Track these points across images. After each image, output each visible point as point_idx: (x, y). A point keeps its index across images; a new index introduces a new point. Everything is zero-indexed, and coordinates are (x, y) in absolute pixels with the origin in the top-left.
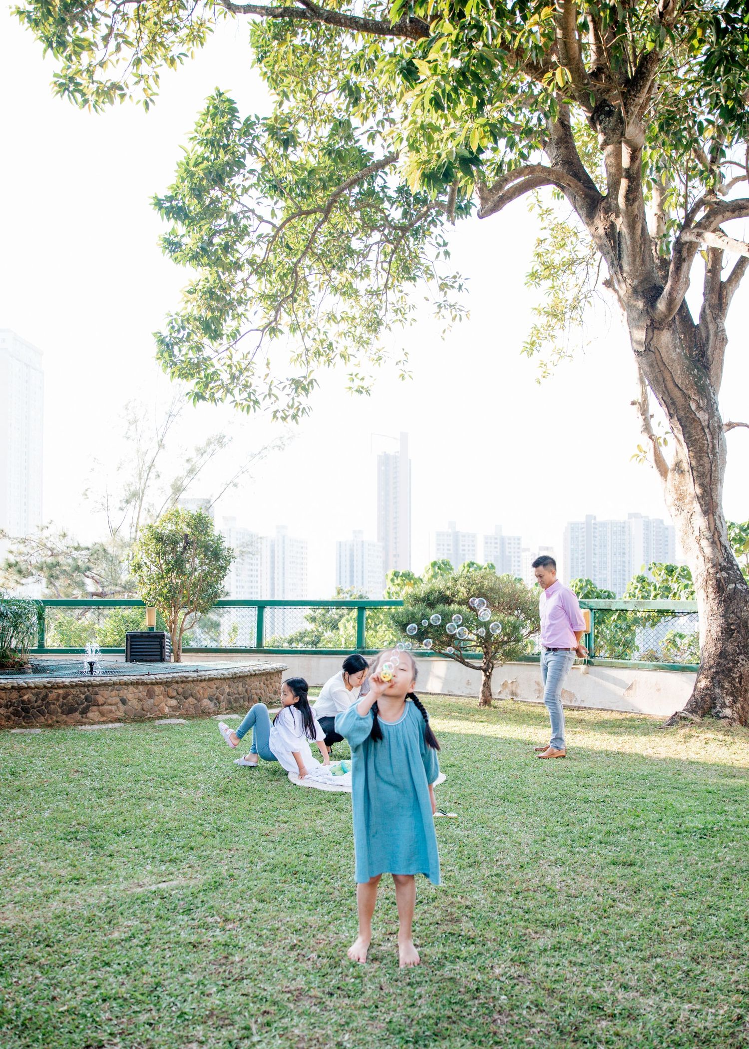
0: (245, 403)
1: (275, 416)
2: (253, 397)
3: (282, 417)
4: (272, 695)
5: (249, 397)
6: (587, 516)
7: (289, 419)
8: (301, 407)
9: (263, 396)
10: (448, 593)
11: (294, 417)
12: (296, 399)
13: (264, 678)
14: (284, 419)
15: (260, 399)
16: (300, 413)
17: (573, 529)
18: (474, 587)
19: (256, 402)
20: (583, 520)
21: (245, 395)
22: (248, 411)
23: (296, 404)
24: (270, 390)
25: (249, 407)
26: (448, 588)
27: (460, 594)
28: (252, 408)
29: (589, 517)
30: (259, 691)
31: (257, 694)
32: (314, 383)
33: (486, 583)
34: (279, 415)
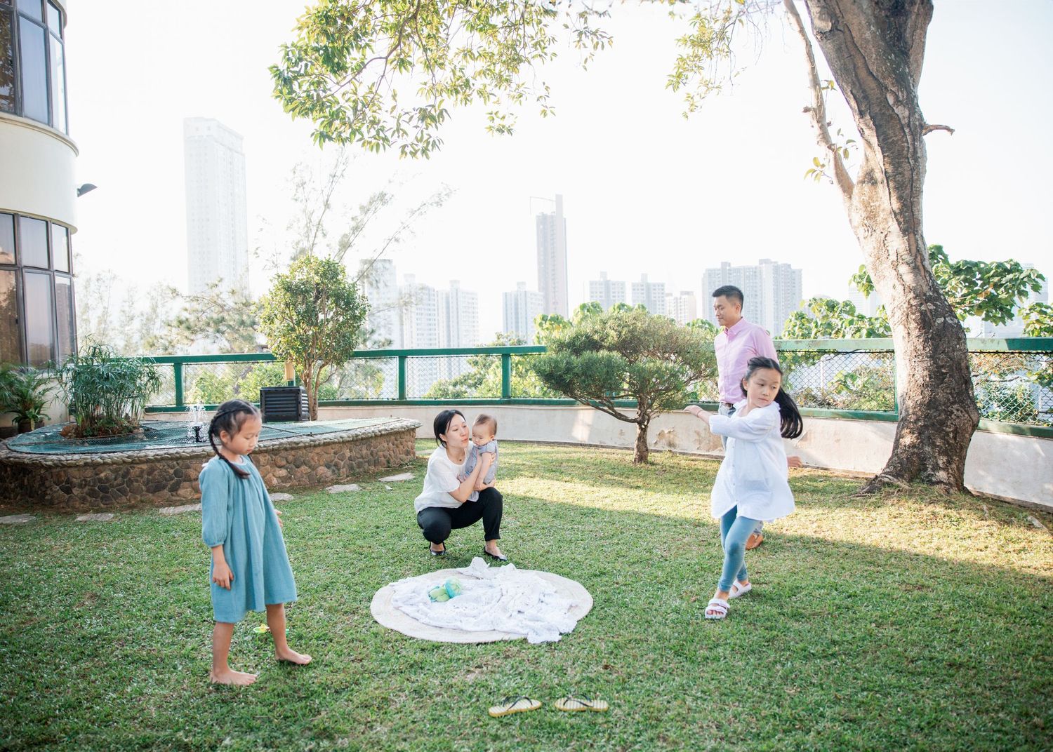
0: (374, 141)
1: (403, 152)
2: (382, 135)
3: (411, 153)
4: (404, 456)
5: (378, 134)
6: (722, 263)
7: (419, 154)
8: (431, 140)
9: (391, 131)
10: (596, 337)
11: (424, 151)
12: (425, 131)
13: (393, 438)
14: (414, 154)
15: (389, 134)
16: (430, 147)
17: (710, 275)
18: (626, 329)
19: (386, 139)
20: (719, 266)
21: (373, 132)
22: (377, 151)
23: (426, 137)
24: (399, 124)
25: (378, 145)
26: (596, 332)
27: (610, 338)
28: (381, 147)
29: (725, 264)
30: (387, 453)
31: (384, 456)
32: (444, 113)
33: (639, 324)
34: (408, 150)
